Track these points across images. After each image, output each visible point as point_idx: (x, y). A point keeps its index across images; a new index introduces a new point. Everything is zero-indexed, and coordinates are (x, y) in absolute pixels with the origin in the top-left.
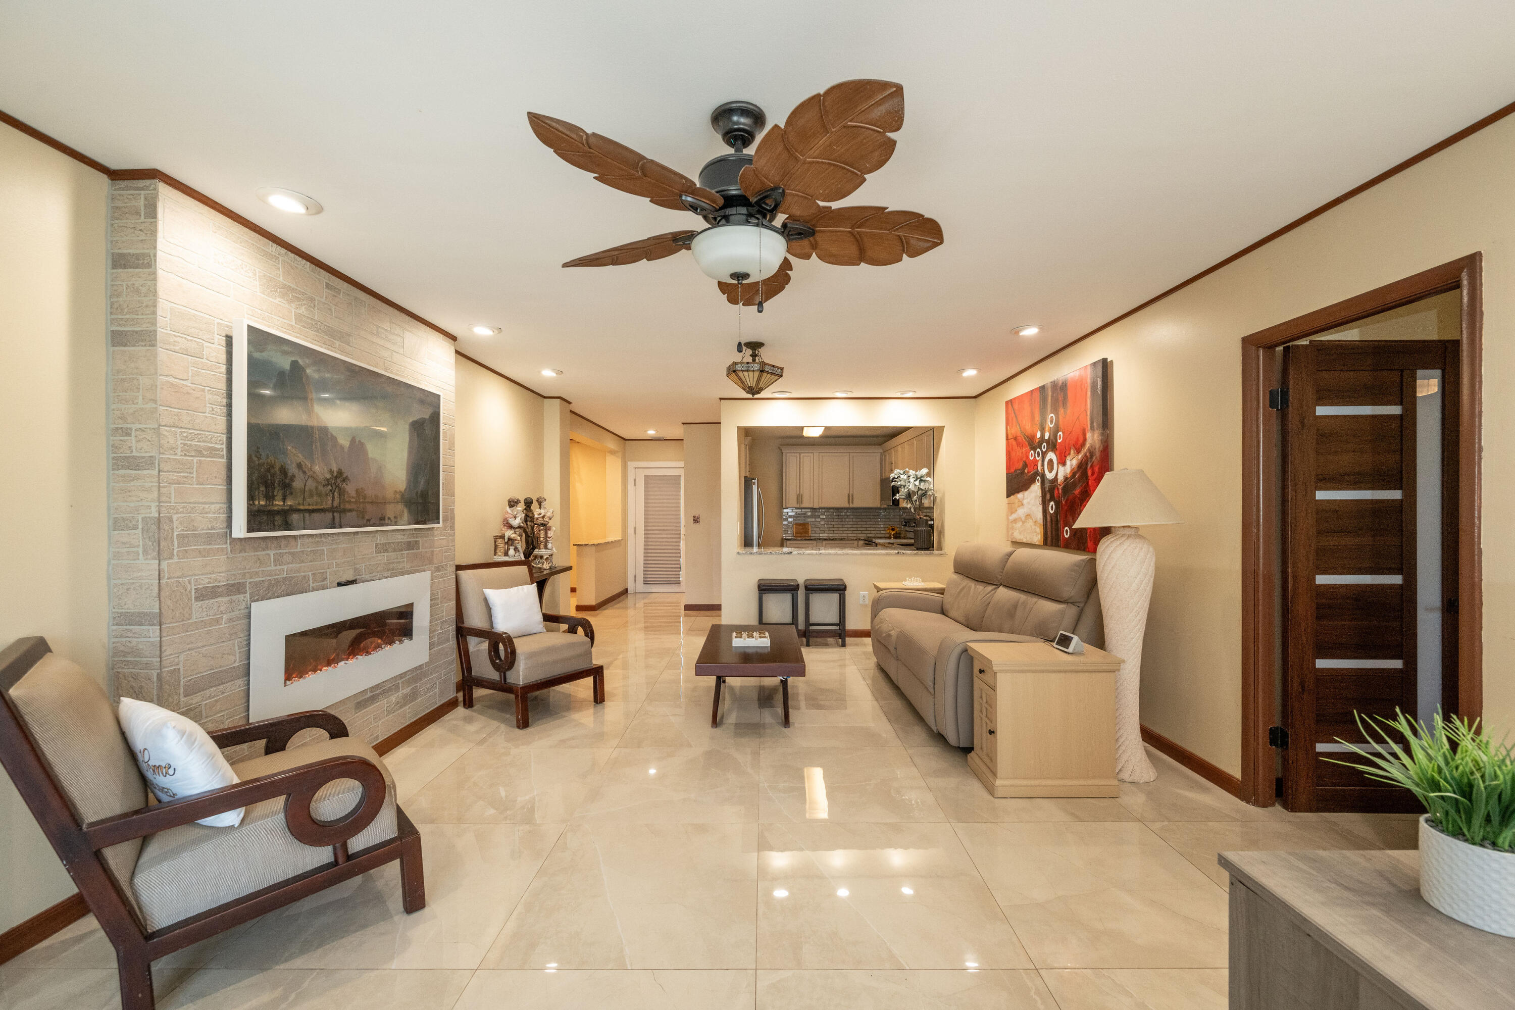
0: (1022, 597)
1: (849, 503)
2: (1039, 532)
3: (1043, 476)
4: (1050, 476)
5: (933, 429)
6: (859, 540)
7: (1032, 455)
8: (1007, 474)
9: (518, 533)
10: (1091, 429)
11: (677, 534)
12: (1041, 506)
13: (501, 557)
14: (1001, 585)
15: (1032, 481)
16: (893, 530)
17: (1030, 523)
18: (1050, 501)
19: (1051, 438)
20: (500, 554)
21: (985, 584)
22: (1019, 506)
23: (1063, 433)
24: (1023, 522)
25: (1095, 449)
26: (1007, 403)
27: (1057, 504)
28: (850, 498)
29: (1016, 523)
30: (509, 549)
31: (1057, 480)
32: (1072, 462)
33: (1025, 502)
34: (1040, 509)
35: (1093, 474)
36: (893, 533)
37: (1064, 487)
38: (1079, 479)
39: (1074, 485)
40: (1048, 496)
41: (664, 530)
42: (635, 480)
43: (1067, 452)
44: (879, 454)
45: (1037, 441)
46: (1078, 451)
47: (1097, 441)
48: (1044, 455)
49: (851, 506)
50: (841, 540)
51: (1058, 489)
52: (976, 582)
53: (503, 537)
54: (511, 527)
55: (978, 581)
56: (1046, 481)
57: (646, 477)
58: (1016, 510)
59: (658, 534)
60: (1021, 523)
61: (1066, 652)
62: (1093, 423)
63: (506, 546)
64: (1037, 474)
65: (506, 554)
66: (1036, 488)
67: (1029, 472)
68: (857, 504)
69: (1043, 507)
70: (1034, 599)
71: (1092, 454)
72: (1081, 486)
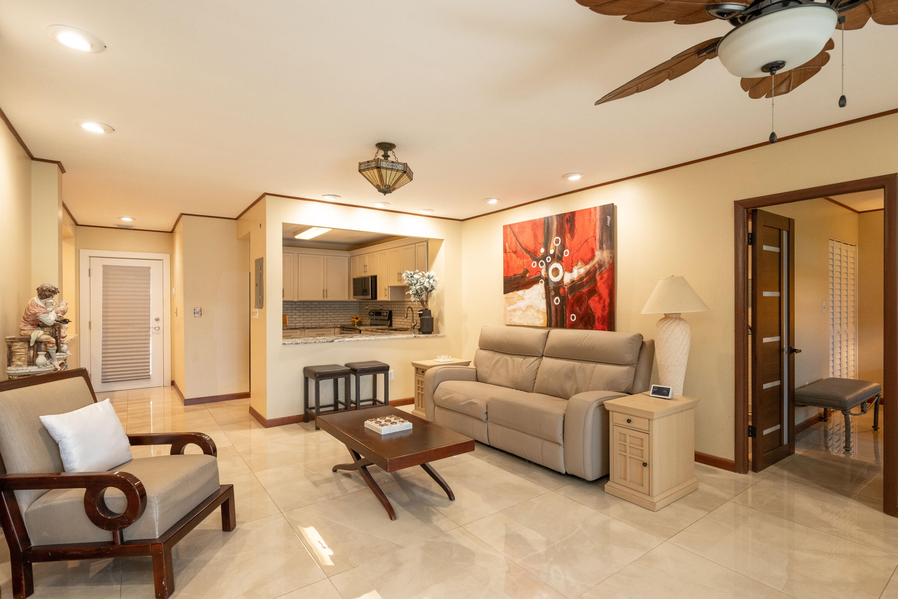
0: (577, 364)
1: (324, 296)
2: (542, 318)
3: (547, 280)
4: (554, 279)
5: (426, 241)
6: (336, 327)
7: (534, 265)
8: (504, 277)
9: (48, 333)
10: (600, 248)
11: (146, 328)
12: (545, 300)
13: (24, 368)
14: (543, 356)
15: (535, 281)
16: (357, 318)
17: (532, 312)
18: (555, 296)
19: (557, 253)
20: (19, 363)
21: (524, 357)
22: (519, 300)
23: (570, 251)
24: (524, 311)
25: (604, 262)
26: (505, 227)
27: (562, 299)
28: (325, 292)
29: (515, 312)
30: (36, 356)
31: (563, 282)
32: (579, 271)
33: (525, 297)
34: (544, 302)
35: (601, 279)
36: (356, 321)
37: (570, 287)
38: (587, 282)
39: (582, 285)
40: (553, 293)
41: (129, 324)
42: (90, 270)
43: (574, 264)
44: (348, 258)
45: (540, 255)
46: (586, 263)
47: (606, 258)
48: (548, 265)
49: (326, 299)
50: (322, 328)
51: (564, 288)
52: (511, 356)
53: (27, 340)
54: (39, 325)
55: (511, 354)
56: (550, 283)
57: (105, 267)
58: (516, 303)
59: (120, 328)
60: (521, 312)
61: (668, 399)
62: (602, 245)
63: (32, 352)
64: (540, 277)
65: (32, 362)
66: (539, 289)
67: (530, 276)
68: (330, 298)
69: (547, 301)
70: (591, 365)
71: (601, 266)
72: (589, 286)
